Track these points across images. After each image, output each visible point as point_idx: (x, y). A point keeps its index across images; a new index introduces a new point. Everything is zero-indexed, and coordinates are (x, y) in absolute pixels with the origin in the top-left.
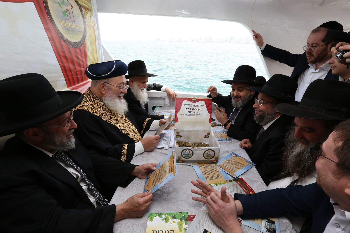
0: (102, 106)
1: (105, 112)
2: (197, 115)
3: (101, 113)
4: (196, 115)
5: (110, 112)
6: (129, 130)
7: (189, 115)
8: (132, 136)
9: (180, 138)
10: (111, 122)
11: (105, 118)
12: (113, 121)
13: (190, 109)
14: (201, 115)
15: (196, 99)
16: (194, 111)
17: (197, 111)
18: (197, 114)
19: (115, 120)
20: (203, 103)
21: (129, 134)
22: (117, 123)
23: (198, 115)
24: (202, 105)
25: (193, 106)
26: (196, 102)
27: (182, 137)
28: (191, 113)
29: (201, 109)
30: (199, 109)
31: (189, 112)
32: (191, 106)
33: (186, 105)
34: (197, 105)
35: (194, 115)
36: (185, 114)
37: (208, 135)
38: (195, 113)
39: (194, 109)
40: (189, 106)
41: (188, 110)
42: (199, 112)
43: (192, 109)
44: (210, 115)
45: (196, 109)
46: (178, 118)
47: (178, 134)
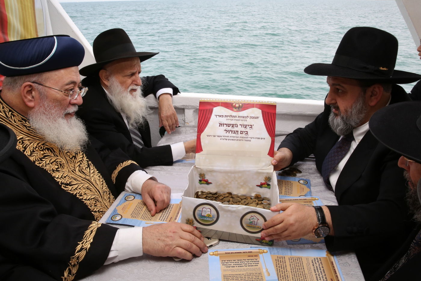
0: (25, 130)
1: (31, 143)
2: (242, 137)
3: (21, 146)
4: (241, 139)
5: (43, 145)
6: (84, 186)
7: (226, 138)
8: (89, 200)
9: (206, 185)
10: (44, 165)
11: (30, 156)
12: (49, 164)
13: (228, 125)
14: (252, 138)
15: (241, 105)
16: (235, 129)
17: (243, 129)
18: (244, 135)
19: (53, 162)
20: (258, 112)
21: (81, 195)
22: (58, 168)
23: (245, 138)
24: (253, 118)
25: (234, 118)
26: (242, 110)
27: (211, 183)
28: (230, 134)
29: (251, 125)
30: (248, 125)
31: (226, 131)
32: (230, 118)
33: (220, 116)
34: (243, 117)
35: (236, 138)
36: (216, 137)
37: (266, 183)
38: (238, 133)
39: (236, 125)
40: (227, 118)
41: (223, 126)
42: (247, 132)
43: (231, 126)
44: (270, 138)
45: (241, 125)
46: (202, 144)
47: (202, 177)
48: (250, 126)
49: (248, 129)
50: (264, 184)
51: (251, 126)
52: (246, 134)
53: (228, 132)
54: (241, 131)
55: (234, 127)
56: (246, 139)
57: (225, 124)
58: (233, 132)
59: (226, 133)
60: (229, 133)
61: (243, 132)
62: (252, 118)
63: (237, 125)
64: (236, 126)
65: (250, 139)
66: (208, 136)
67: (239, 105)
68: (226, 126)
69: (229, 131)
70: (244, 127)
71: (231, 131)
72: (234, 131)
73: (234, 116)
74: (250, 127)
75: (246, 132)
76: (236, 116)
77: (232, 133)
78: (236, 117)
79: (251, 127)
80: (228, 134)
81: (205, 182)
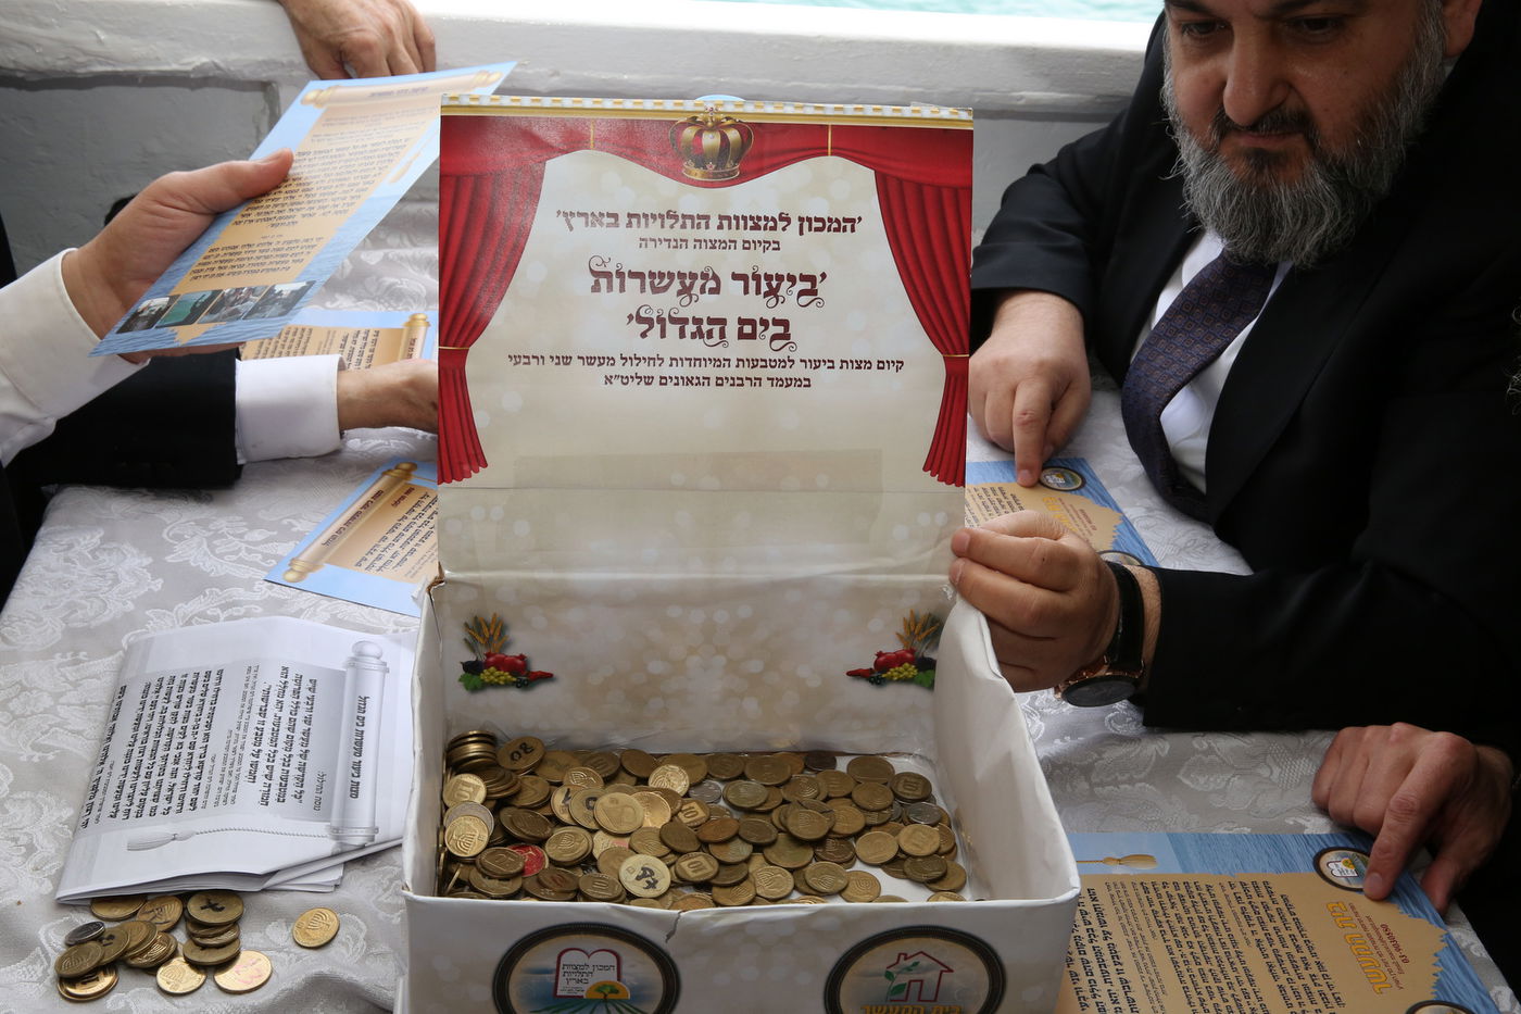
2: (754, 363)
4: (745, 372)
7: (643, 369)
9: (514, 694)
13: (656, 281)
14: (816, 364)
15: (733, 135)
16: (706, 306)
17: (757, 307)
18: (761, 348)
23: (773, 364)
24: (823, 225)
25: (690, 233)
26: (745, 176)
27: (546, 677)
28: (673, 344)
29: (812, 279)
30: (792, 279)
31: (640, 320)
32: (667, 233)
33: (595, 219)
34: (750, 223)
35: (712, 371)
36: (576, 362)
37: (912, 651)
38: (722, 335)
39: (705, 276)
40: (644, 232)
41: (622, 289)
42: (785, 323)
43: (676, 285)
44: (939, 356)
45: (743, 277)
46: (481, 419)
47: (488, 642)
48: (802, 285)
49: (790, 307)
50: (897, 660)
51: (807, 285)
52: (775, 337)
53: (657, 327)
54: (742, 322)
55: (696, 290)
56: (777, 372)
57: (633, 275)
58: (690, 328)
59: (644, 335)
60: (663, 335)
61: (760, 328)
62: (815, 225)
63: (716, 278)
64: (711, 284)
65: (809, 373)
66: (516, 359)
67: (724, 138)
68: (643, 290)
69: (661, 321)
70: (764, 288)
71: (674, 321)
72: (698, 321)
73: (691, 217)
74: (802, 293)
75: (776, 322)
76: (707, 218)
77: (682, 335)
78: (707, 227)
79: (810, 285)
80: (652, 344)
81: (507, 676)
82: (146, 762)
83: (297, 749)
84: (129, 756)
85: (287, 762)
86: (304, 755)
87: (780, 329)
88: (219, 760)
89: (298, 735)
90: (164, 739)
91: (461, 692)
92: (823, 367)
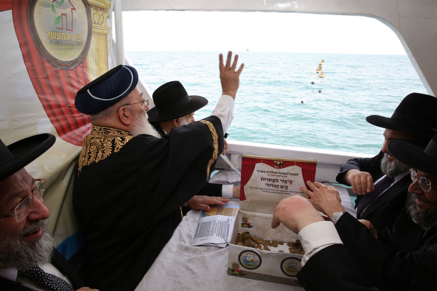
2: (282, 191)
4: (281, 192)
7: (267, 190)
9: (248, 228)
13: (270, 180)
14: (291, 192)
15: (282, 162)
16: (276, 183)
17: (283, 184)
18: (283, 189)
20: (298, 170)
24: (293, 174)
25: (275, 174)
26: (283, 168)
27: (252, 226)
28: (271, 188)
29: (291, 181)
30: (288, 181)
31: (267, 184)
32: (272, 174)
33: (262, 172)
34: (283, 174)
35: (277, 192)
36: (258, 189)
38: (278, 187)
39: (276, 180)
40: (268, 174)
41: (265, 180)
42: (287, 187)
43: (272, 181)
45: (282, 180)
46: (245, 194)
47: (245, 221)
48: (290, 182)
49: (288, 184)
51: (291, 182)
54: (281, 186)
55: (275, 181)
56: (285, 192)
57: (266, 179)
58: (274, 186)
59: (268, 186)
60: (270, 187)
61: (283, 187)
63: (278, 180)
64: (277, 181)
66: (250, 188)
67: (280, 162)
68: (268, 181)
69: (270, 185)
70: (284, 182)
72: (275, 185)
73: (275, 172)
76: (277, 172)
77: (273, 187)
78: (277, 174)
81: (247, 226)
82: (202, 231)
83: (221, 230)
84: (200, 231)
85: (219, 231)
86: (221, 231)
87: (286, 187)
88: (211, 231)
89: (221, 229)
90: (204, 229)
91: (241, 227)
92: (292, 192)
